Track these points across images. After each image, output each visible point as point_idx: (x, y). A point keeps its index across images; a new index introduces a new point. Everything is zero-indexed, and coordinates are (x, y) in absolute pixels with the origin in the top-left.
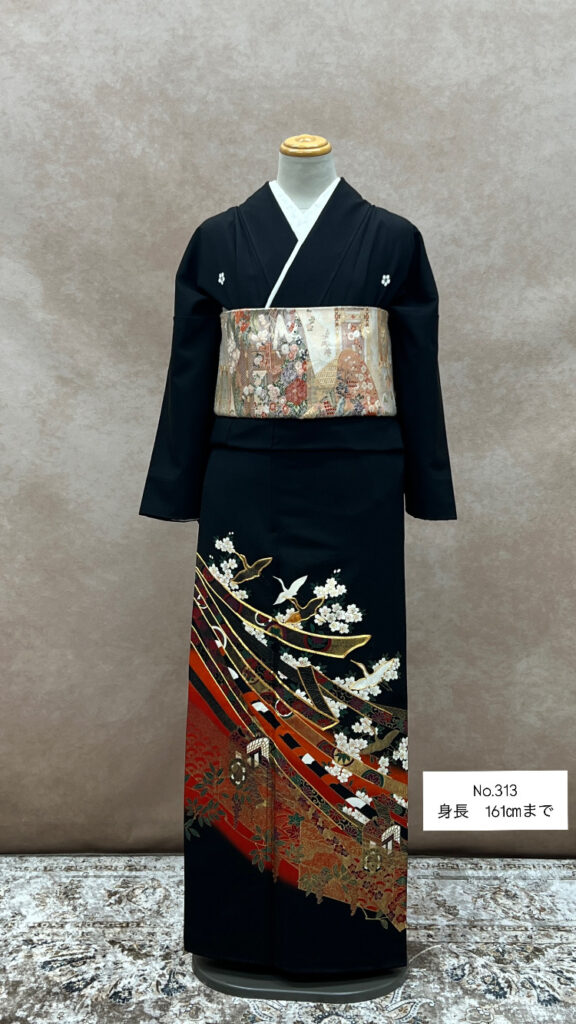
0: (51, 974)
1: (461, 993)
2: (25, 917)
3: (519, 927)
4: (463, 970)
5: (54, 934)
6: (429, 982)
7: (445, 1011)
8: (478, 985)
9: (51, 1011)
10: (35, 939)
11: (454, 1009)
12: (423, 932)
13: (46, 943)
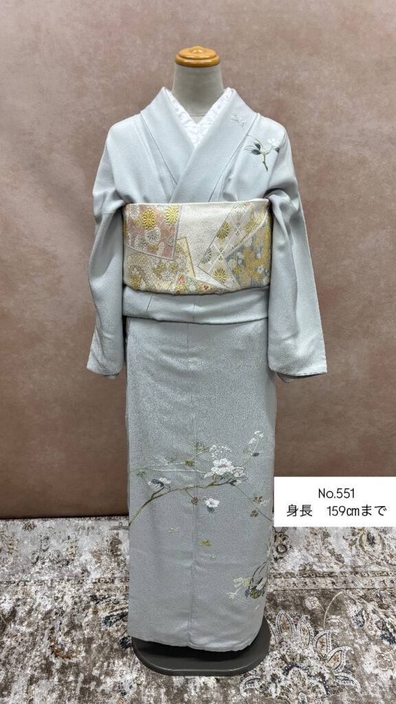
0: (110, 629)
1: (367, 640)
2: (89, 573)
3: (383, 572)
4: (362, 616)
5: (109, 589)
6: (345, 629)
7: (362, 659)
8: (376, 631)
9: (115, 669)
10: (98, 594)
11: (367, 655)
12: (329, 580)
13: (104, 598)
